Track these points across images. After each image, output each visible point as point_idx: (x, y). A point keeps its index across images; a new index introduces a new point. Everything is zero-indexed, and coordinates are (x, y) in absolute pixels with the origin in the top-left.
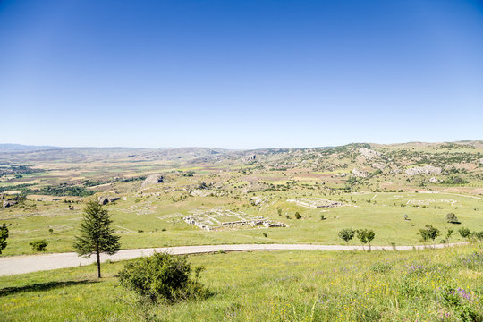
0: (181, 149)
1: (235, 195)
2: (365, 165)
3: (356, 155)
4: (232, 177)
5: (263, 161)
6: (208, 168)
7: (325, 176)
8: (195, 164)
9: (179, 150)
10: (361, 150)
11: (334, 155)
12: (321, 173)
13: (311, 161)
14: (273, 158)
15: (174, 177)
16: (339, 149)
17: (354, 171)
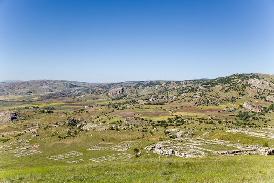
0: (31, 82)
1: (140, 128)
2: (256, 97)
3: (244, 87)
4: (102, 113)
5: (134, 95)
6: (69, 103)
7: (211, 110)
8: (51, 99)
9: (29, 84)
10: (251, 81)
11: (218, 87)
12: (205, 108)
13: (191, 94)
14: (145, 92)
15: (31, 114)
16: (223, 81)
17: (245, 105)
